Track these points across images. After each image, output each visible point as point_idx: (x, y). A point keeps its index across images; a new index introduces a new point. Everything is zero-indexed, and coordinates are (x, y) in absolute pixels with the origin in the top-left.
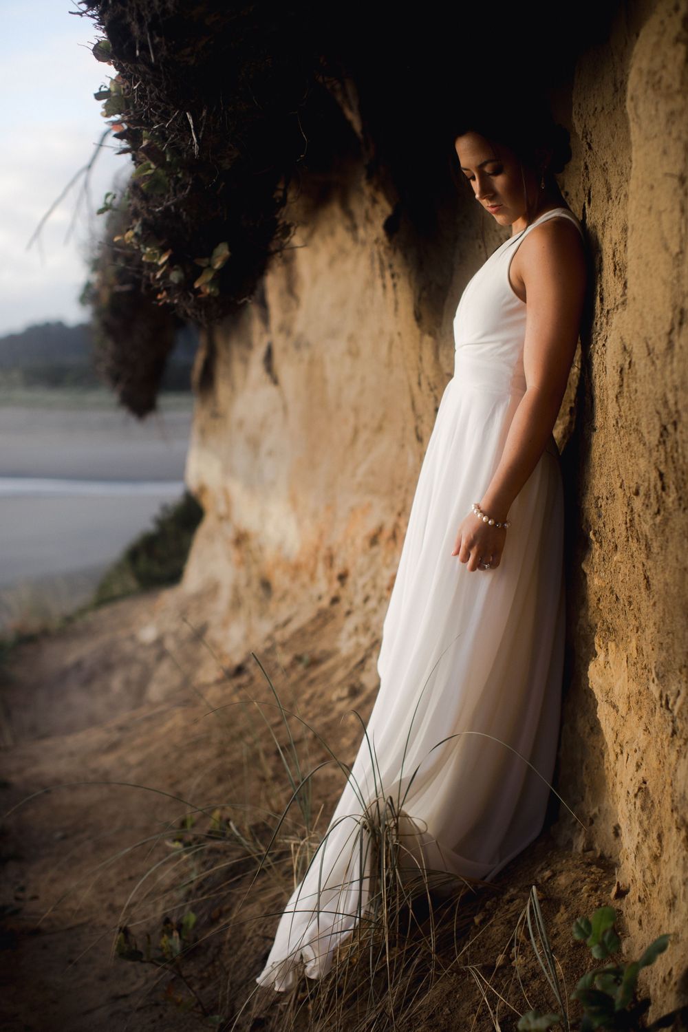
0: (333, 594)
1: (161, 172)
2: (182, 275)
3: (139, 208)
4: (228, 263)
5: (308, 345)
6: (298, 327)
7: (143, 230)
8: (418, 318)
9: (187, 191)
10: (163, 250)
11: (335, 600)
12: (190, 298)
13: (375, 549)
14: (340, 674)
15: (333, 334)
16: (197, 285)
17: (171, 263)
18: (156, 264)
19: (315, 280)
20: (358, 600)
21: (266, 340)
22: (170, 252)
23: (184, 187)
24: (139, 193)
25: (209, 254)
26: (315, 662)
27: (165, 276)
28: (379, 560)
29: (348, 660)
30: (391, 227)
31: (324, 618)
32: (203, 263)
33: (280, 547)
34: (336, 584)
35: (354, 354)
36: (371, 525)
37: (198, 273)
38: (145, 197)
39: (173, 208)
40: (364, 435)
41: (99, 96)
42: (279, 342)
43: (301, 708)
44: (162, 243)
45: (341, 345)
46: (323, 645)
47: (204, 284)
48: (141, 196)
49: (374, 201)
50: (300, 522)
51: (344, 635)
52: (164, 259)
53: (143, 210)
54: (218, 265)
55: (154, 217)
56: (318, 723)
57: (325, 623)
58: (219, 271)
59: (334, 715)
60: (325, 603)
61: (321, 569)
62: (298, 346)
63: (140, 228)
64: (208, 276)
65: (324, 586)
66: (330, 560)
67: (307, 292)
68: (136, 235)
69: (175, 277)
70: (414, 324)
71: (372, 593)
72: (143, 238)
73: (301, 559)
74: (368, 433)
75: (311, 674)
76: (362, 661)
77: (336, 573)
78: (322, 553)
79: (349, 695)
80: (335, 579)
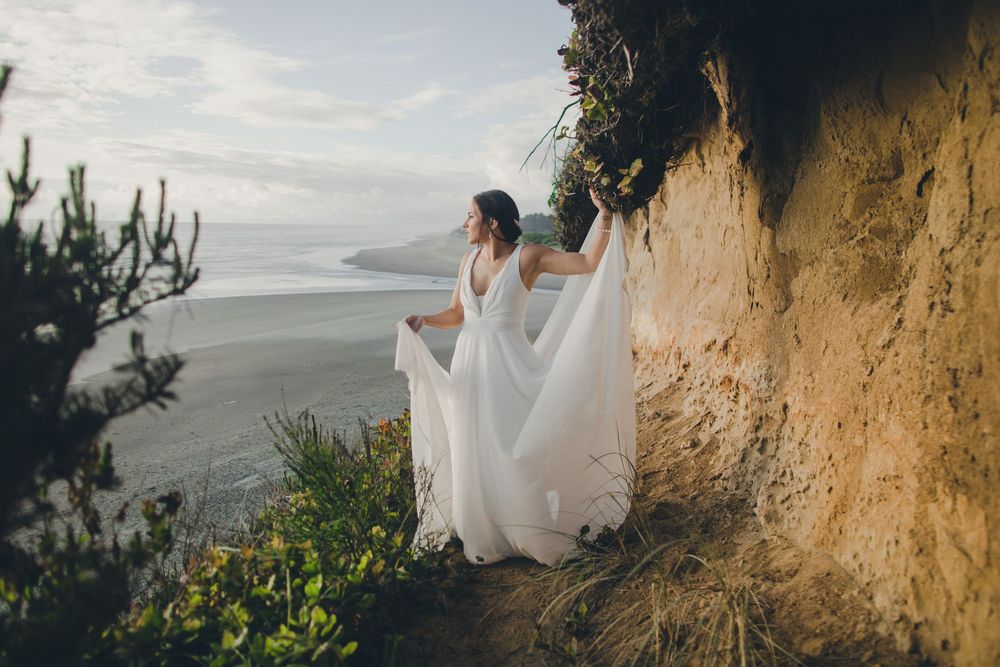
0: (679, 375)
1: (600, 105)
2: (610, 181)
3: (583, 135)
4: (641, 172)
5: (671, 230)
6: (665, 221)
7: (585, 149)
8: (761, 216)
9: (617, 121)
10: (598, 163)
11: (680, 379)
12: (614, 196)
13: (709, 354)
14: (685, 430)
15: (687, 225)
16: (618, 187)
17: (603, 171)
18: (593, 172)
19: (677, 195)
20: (697, 382)
21: (645, 226)
22: (602, 164)
23: (615, 120)
25: (629, 166)
26: (668, 418)
27: (599, 180)
28: (712, 361)
29: (690, 420)
30: (744, 157)
31: (673, 389)
32: (624, 172)
33: (646, 340)
34: (682, 370)
35: (699, 236)
36: (707, 339)
37: (621, 178)
38: (588, 128)
39: (606, 134)
40: (702, 285)
41: (561, 52)
42: (653, 228)
43: (659, 449)
44: (598, 158)
45: (691, 231)
46: (673, 407)
47: (624, 186)
49: (731, 141)
50: (659, 328)
51: (686, 403)
52: (599, 168)
53: (586, 136)
54: (634, 173)
55: (593, 140)
56: (671, 461)
57: (674, 391)
58: (634, 178)
59: (680, 458)
60: (674, 379)
61: (672, 360)
62: (665, 231)
64: (627, 181)
65: (673, 369)
66: (679, 356)
67: (670, 201)
68: (581, 152)
69: (605, 181)
70: (758, 219)
71: (706, 380)
72: (585, 156)
73: (659, 350)
74: (706, 283)
75: (665, 426)
76: (699, 424)
77: (682, 363)
78: (674, 350)
79: (691, 446)
80: (681, 367)
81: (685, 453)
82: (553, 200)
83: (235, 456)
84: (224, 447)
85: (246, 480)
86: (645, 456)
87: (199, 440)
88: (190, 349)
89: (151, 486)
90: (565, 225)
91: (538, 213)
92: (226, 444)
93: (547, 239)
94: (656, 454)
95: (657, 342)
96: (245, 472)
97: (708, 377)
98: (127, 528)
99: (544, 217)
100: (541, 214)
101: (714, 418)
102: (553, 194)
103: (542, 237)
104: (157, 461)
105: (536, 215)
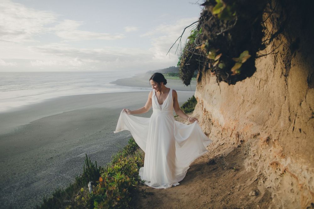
2: (225, 66)
3: (207, 35)
7: (209, 44)
9: (235, 24)
10: (217, 54)
12: (227, 75)
13: (256, 140)
14: (249, 182)
16: (232, 70)
17: (220, 59)
18: (214, 60)
22: (221, 55)
24: (208, 28)
26: (237, 170)
27: (217, 65)
28: (258, 144)
31: (236, 151)
32: (235, 59)
33: (218, 120)
34: (240, 143)
36: (254, 132)
37: (233, 64)
39: (224, 34)
43: (236, 192)
44: (217, 51)
47: (235, 69)
48: (208, 29)
50: (224, 118)
52: (218, 57)
53: (209, 36)
54: (243, 61)
55: (214, 39)
56: (245, 203)
59: (250, 202)
60: (236, 146)
61: (234, 136)
63: (208, 43)
64: (238, 66)
65: (235, 140)
66: (238, 135)
68: (206, 47)
69: (221, 66)
72: (208, 48)
73: (226, 128)
74: (249, 104)
75: (237, 175)
76: (257, 180)
77: (240, 140)
78: (235, 132)
79: (255, 195)
80: (239, 141)
81: (253, 198)
82: (179, 64)
83: (78, 147)
84: (74, 144)
85: (81, 154)
86: (230, 194)
87: (67, 141)
88: (64, 112)
89: (51, 157)
90: (184, 73)
91: (173, 66)
92: (75, 143)
93: (176, 74)
94: (235, 194)
95: (224, 124)
96: (81, 152)
97: (257, 152)
98: (43, 171)
99: (175, 67)
100: (174, 67)
101: (266, 179)
102: (179, 62)
103: (175, 74)
104: (53, 149)
105: (173, 67)
